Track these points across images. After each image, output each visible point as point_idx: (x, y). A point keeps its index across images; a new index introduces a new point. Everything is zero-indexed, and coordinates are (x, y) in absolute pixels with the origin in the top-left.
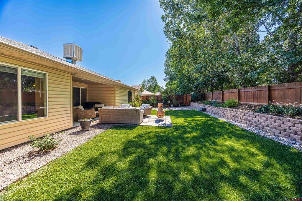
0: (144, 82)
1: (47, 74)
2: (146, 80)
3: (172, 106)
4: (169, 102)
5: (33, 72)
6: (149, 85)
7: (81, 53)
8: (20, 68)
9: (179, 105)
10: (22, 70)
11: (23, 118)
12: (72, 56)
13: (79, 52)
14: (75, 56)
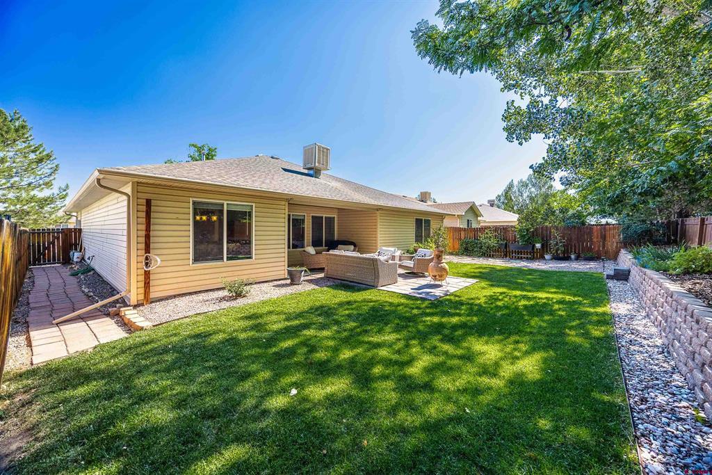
0: (510, 186)
1: (254, 205)
2: (515, 183)
3: (547, 257)
4: (538, 246)
5: (239, 205)
6: (525, 195)
7: (327, 156)
8: (225, 203)
9: (573, 256)
10: (227, 204)
11: (229, 259)
12: (313, 166)
13: (323, 155)
14: (317, 164)
